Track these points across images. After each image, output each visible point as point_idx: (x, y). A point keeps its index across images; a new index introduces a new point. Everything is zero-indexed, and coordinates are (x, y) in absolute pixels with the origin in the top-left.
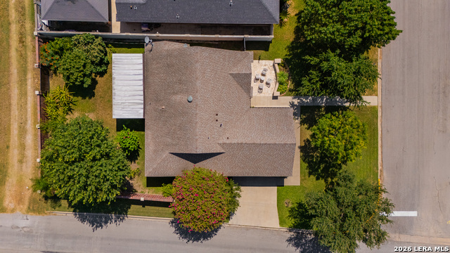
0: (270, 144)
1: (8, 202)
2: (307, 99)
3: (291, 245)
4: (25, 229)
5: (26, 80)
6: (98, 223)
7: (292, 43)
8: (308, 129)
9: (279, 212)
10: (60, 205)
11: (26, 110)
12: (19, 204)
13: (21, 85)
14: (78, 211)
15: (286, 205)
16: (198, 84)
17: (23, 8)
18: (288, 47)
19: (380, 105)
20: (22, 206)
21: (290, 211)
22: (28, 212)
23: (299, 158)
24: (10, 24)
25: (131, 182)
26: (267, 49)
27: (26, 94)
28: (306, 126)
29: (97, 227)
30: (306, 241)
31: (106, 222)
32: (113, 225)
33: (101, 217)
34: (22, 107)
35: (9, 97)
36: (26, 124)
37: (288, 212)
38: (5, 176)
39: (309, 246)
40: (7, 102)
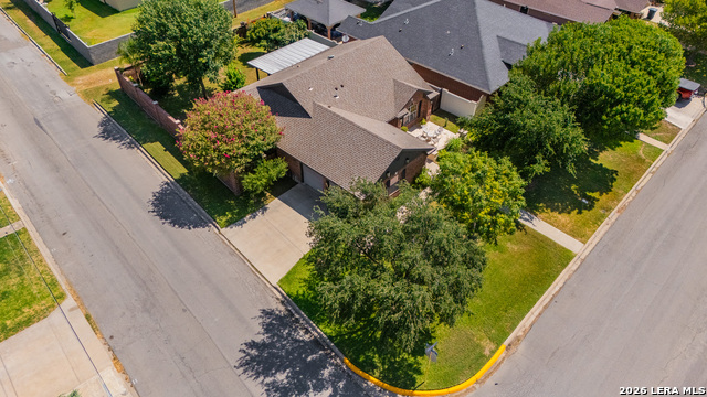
3: (260, 320)
6: (108, 134)
9: (297, 264)
19: (583, 257)
22: (80, 92)
29: (102, 136)
30: (289, 334)
31: (115, 139)
32: (117, 146)
33: (118, 133)
37: (308, 274)
39: (283, 346)
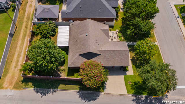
0: (119, 50)
1: (5, 85)
2: (130, 43)
3: (134, 103)
4: (10, 97)
5: (25, 39)
6: (44, 93)
7: (122, 26)
8: (133, 53)
9: (126, 87)
10: (29, 85)
11: (23, 48)
12: (10, 85)
13: (23, 40)
14: (36, 87)
15: (129, 84)
16: (90, 29)
17: (29, 18)
18: (120, 27)
19: (158, 45)
20: (11, 86)
21: (131, 86)
22: (13, 89)
23: (131, 64)
24: (23, 22)
25: (61, 74)
26: (113, 28)
27: (24, 43)
28: (132, 52)
29: (43, 95)
30: (141, 101)
31: (48, 93)
32: (51, 94)
33: (46, 91)
34: (21, 47)
35: (17, 44)
36: (21, 53)
37: (130, 87)
38: (7, 73)
40: (16, 46)
